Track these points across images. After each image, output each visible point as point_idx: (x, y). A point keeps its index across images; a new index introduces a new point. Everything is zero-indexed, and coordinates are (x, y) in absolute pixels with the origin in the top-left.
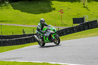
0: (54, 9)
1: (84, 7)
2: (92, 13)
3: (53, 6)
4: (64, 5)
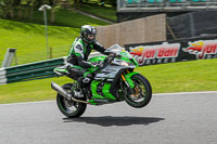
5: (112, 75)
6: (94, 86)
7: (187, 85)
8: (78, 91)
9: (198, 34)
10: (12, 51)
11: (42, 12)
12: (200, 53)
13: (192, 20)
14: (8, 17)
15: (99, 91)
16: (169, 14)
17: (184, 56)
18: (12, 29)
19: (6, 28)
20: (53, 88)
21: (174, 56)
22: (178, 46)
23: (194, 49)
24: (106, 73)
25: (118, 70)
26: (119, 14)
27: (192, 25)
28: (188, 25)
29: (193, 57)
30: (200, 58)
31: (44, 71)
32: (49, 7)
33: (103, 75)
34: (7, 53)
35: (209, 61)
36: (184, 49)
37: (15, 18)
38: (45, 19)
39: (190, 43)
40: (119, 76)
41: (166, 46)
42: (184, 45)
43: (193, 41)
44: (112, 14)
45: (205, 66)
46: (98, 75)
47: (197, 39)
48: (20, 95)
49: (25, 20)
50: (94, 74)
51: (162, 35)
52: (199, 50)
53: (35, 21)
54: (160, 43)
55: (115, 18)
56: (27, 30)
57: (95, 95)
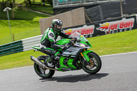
5: (75, 53)
6: (62, 60)
7: (101, 51)
8: (50, 63)
9: (105, 18)
12: (108, 30)
13: (101, 10)
15: (65, 63)
16: (86, 7)
17: (97, 33)
20: (32, 59)
21: (91, 33)
22: (93, 27)
23: (103, 28)
24: (70, 52)
25: (78, 50)
26: (54, 10)
27: (101, 13)
28: (98, 13)
29: (103, 33)
30: (108, 33)
32: (10, 9)
33: (68, 53)
35: (113, 35)
36: (97, 29)
38: (8, 16)
39: (100, 24)
40: (79, 54)
41: (86, 27)
42: (97, 26)
43: (102, 23)
44: (51, 10)
45: (111, 38)
46: (64, 53)
47: (105, 22)
50: (61, 52)
51: (83, 21)
52: (107, 28)
54: (82, 26)
55: (52, 12)
57: (62, 65)
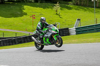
0: (26, 14)
1: (57, 14)
2: (64, 21)
3: (24, 11)
4: (36, 11)
5: (49, 35)
6: (44, 39)
10: (79, 20)
11: (93, 2)
14: (77, 4)
18: (78, 10)
19: (76, 9)
31: (93, 29)
34: (77, 21)
37: (80, 5)
46: (45, 35)
48: (82, 40)
49: (85, 6)
53: (89, 6)
56: (85, 10)
